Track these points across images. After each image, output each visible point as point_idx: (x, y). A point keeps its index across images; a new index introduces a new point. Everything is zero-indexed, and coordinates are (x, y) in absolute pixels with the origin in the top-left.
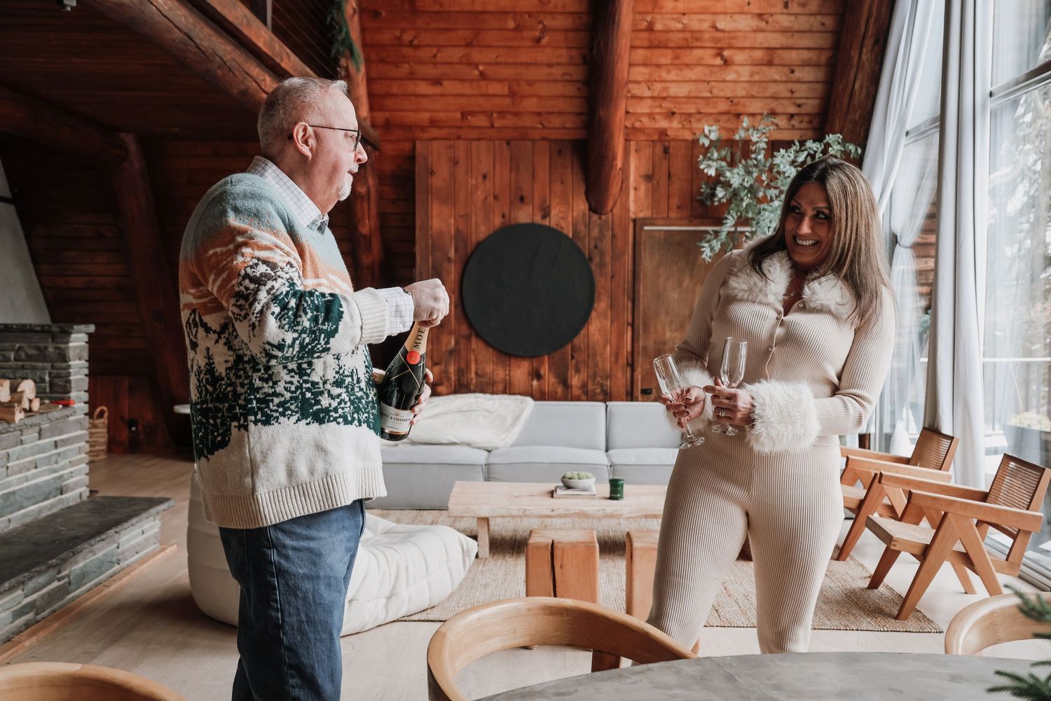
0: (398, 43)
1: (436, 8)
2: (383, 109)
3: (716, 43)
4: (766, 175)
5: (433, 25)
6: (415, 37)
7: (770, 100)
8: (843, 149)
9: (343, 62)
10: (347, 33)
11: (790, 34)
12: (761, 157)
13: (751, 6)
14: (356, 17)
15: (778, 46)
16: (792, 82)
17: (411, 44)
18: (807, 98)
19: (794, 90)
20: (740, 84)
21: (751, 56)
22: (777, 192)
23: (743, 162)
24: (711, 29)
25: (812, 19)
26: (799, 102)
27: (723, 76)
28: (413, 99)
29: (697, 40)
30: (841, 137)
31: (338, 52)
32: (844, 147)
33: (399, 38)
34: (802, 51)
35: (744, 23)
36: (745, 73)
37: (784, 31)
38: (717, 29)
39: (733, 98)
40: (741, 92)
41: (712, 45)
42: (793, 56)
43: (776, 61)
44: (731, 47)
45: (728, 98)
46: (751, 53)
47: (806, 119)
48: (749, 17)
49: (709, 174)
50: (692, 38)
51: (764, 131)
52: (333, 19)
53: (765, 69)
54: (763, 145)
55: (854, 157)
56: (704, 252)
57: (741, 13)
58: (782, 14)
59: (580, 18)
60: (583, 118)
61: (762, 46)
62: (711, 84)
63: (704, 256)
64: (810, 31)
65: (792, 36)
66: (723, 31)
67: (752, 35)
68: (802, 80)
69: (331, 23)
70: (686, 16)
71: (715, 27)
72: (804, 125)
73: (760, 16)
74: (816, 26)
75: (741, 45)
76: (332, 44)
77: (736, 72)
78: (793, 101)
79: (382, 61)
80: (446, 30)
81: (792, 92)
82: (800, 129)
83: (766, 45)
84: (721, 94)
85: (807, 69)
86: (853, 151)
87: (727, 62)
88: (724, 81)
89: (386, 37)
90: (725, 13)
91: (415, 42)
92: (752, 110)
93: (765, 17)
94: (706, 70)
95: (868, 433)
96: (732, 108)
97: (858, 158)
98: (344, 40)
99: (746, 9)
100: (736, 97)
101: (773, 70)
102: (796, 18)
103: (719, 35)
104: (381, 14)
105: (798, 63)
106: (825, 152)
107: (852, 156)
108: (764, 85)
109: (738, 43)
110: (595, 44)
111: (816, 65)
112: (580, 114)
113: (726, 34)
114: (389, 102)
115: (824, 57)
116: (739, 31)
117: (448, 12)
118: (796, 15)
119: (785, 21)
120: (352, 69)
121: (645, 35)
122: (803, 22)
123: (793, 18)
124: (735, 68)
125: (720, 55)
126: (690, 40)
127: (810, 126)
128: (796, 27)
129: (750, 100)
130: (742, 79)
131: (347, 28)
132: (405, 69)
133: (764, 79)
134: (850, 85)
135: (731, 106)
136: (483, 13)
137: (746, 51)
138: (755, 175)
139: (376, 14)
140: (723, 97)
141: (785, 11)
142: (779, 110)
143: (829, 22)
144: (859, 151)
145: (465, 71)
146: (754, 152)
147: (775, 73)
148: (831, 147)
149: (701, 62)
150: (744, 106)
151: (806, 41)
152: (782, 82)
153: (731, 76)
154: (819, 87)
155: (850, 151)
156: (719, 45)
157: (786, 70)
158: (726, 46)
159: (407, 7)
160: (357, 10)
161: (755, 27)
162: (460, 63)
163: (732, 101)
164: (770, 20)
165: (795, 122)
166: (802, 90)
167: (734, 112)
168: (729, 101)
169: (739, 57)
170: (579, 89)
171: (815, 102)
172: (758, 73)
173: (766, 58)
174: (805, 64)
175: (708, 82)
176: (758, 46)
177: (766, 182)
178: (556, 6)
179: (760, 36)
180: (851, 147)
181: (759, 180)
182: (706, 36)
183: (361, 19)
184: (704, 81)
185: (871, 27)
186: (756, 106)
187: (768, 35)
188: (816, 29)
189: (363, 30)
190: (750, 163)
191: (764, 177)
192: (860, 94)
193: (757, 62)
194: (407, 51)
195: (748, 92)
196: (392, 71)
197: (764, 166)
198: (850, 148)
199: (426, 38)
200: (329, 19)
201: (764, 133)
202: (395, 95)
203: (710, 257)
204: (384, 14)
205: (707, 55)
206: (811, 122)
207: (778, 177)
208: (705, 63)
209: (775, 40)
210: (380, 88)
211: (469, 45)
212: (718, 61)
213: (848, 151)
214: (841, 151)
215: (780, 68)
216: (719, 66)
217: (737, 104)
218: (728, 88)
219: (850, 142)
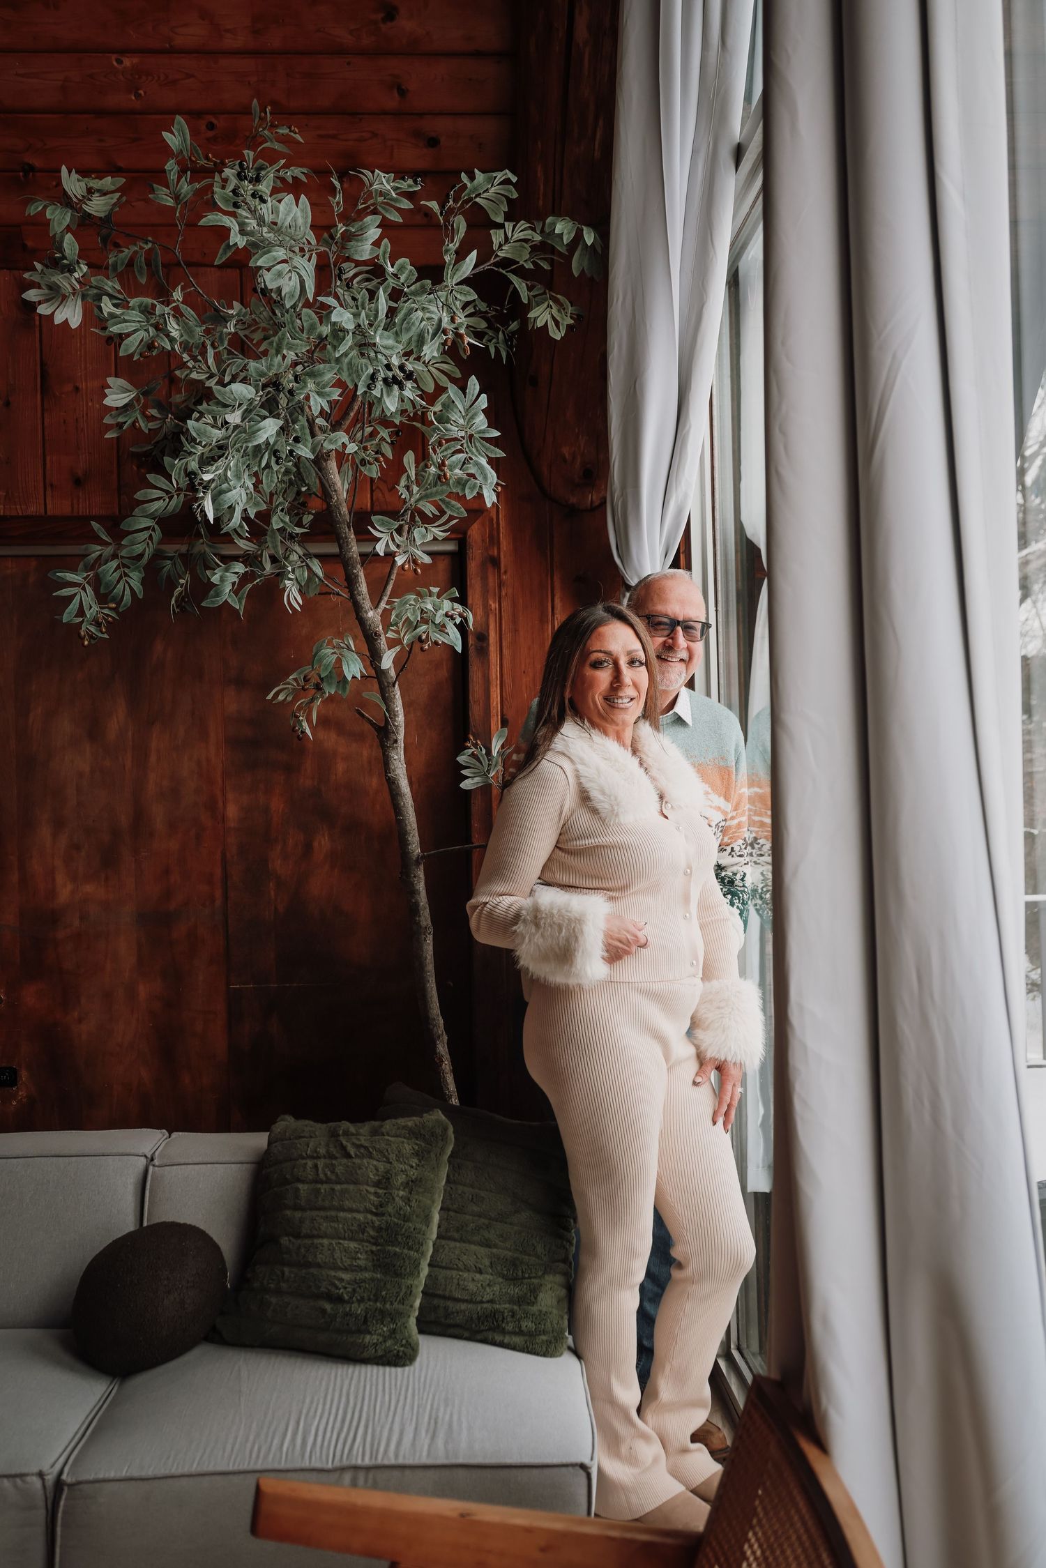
8: (538, 238)
16: (392, 53)
19: (405, 84)
30: (514, 179)
49: (58, 319)
56: (72, 597)
63: (68, 616)
68: (429, 45)
88: (172, 51)
130: (229, 42)
144: (589, 237)
152: (363, 52)
153: (190, 33)
154: (488, 71)
180: (563, 228)
203: (98, 624)
214: (537, 249)
218: (189, 76)
219: (558, 213)
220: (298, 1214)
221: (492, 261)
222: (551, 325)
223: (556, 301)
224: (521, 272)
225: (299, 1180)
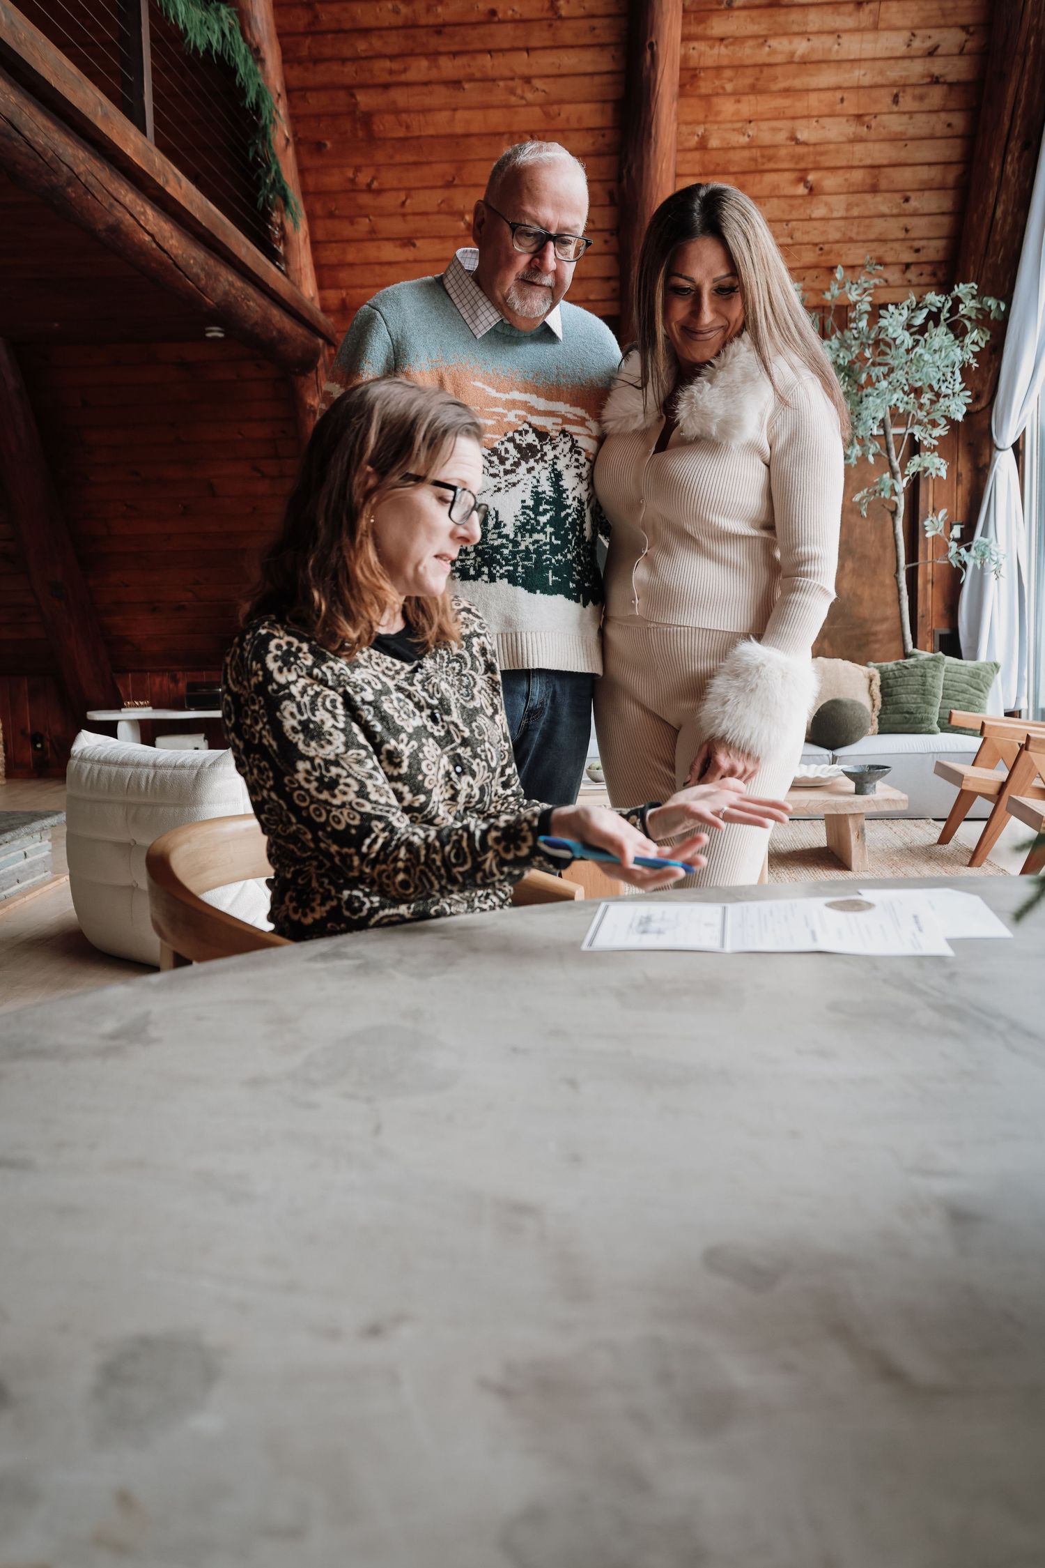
0: (352, 188)
1: (401, 133)
2: (336, 286)
3: (797, 163)
4: (871, 349)
5: (398, 158)
6: (374, 179)
7: (875, 245)
8: (979, 306)
9: (276, 217)
10: (278, 172)
11: (903, 143)
12: (863, 324)
13: (845, 103)
14: (290, 151)
15: (885, 162)
16: (906, 215)
17: (369, 188)
18: (929, 239)
19: (909, 227)
20: (832, 223)
21: (846, 180)
22: (885, 369)
23: (838, 334)
24: (789, 143)
25: (933, 118)
26: (917, 244)
27: (808, 211)
28: (377, 268)
29: (770, 159)
30: (977, 287)
31: (266, 200)
32: (981, 302)
33: (353, 181)
34: (919, 168)
35: (836, 130)
36: (838, 205)
37: (894, 139)
38: (798, 142)
39: (823, 243)
40: (834, 235)
41: (792, 166)
42: (906, 177)
43: (884, 184)
44: (818, 168)
45: (816, 245)
46: (848, 176)
47: (927, 269)
48: (844, 120)
50: (763, 156)
51: (866, 285)
52: (256, 153)
53: (868, 197)
54: (866, 307)
55: (995, 318)
57: (831, 115)
58: (891, 113)
59: (603, 136)
60: (614, 284)
61: (861, 164)
62: (791, 225)
64: (932, 137)
65: (906, 145)
66: (805, 144)
67: (847, 147)
68: (921, 211)
69: (254, 159)
70: (752, 124)
71: (793, 138)
72: (925, 279)
73: (859, 117)
74: (940, 129)
75: (832, 164)
76: (258, 189)
77: (826, 204)
78: (908, 243)
79: (331, 215)
80: (416, 164)
81: (907, 230)
82: (919, 285)
83: (868, 162)
84: (806, 239)
85: (927, 193)
86: (993, 307)
87: (811, 190)
88: (810, 219)
89: (333, 180)
90: (809, 117)
91: (375, 185)
92: (850, 261)
93: (866, 119)
94: (783, 204)
95: (1017, 709)
96: (823, 258)
97: (1000, 318)
98: (274, 183)
99: (838, 107)
100: (828, 243)
101: (879, 198)
102: (911, 118)
103: (801, 150)
104: (325, 145)
105: (916, 186)
106: (954, 310)
107: (992, 316)
108: (867, 221)
109: (827, 161)
110: (625, 171)
111: (942, 188)
112: (608, 279)
113: (811, 149)
114: (343, 275)
115: (951, 176)
116: (829, 143)
117: (418, 137)
118: (911, 114)
119: (895, 123)
120: (289, 225)
121: (697, 155)
122: (922, 124)
123: (905, 118)
124: (824, 198)
125: (802, 180)
126: (760, 160)
127: (934, 280)
128: (911, 132)
129: (849, 245)
130: (836, 215)
131: (278, 165)
132: (363, 224)
133: (867, 213)
134: (990, 212)
135: (821, 255)
136: (467, 135)
137: (841, 172)
138: (855, 350)
139: (319, 147)
140: (808, 244)
141: (895, 109)
142: (889, 258)
143: (958, 120)
144: (1003, 307)
145: (444, 223)
146: (854, 320)
147: (881, 203)
148: (962, 303)
149: (777, 193)
150: (839, 255)
151: (927, 152)
152: (892, 216)
153: (819, 212)
154: (945, 220)
155: (990, 307)
156: (802, 165)
157: (898, 198)
158: (810, 166)
159: (360, 134)
160: (291, 140)
161: (852, 136)
162: (439, 212)
163: (821, 249)
164: (873, 123)
165: (912, 275)
166: (920, 226)
167: (824, 264)
168: (817, 248)
169: (830, 182)
170: (606, 242)
171: (941, 244)
172: (857, 205)
173: (869, 181)
174: (925, 187)
175: (788, 222)
176: (856, 163)
177: (871, 360)
178: (568, 120)
179: (859, 148)
180: (991, 302)
181: (861, 358)
182: (783, 152)
183: (297, 153)
184: (781, 221)
185: (1019, 122)
186: (857, 254)
187: (870, 145)
188: (938, 134)
189: (302, 171)
190: (847, 333)
191: (868, 354)
192: (1003, 226)
193: (855, 188)
194: (365, 199)
195: (844, 234)
196: (347, 230)
197: (868, 338)
198: (989, 304)
199: (389, 178)
200: (251, 154)
201: (865, 290)
202: (351, 265)
204: (329, 144)
205: (784, 182)
206: (934, 274)
207: (888, 350)
208: (783, 193)
209: (880, 153)
210: (331, 255)
211: (449, 185)
212: (801, 190)
213: (987, 309)
214: (977, 309)
215: (888, 195)
216: (802, 196)
217: (829, 252)
218: (815, 229)
219: (990, 295)
220: (890, 690)
221: (959, 315)
222: (980, 341)
223: (982, 330)
224: (969, 319)
225: (887, 679)
